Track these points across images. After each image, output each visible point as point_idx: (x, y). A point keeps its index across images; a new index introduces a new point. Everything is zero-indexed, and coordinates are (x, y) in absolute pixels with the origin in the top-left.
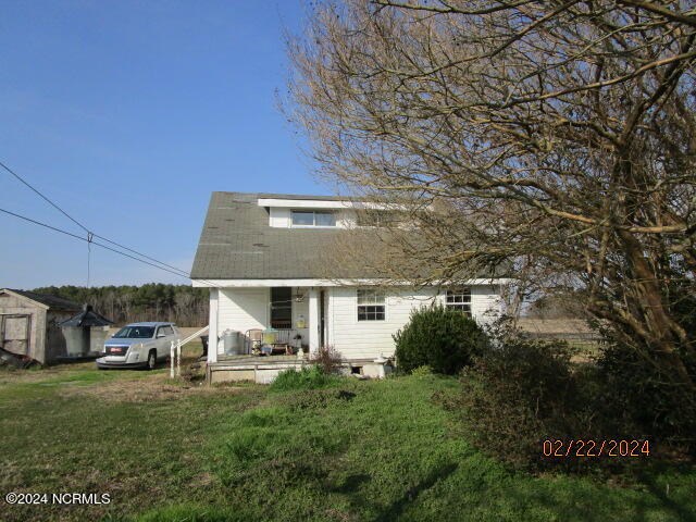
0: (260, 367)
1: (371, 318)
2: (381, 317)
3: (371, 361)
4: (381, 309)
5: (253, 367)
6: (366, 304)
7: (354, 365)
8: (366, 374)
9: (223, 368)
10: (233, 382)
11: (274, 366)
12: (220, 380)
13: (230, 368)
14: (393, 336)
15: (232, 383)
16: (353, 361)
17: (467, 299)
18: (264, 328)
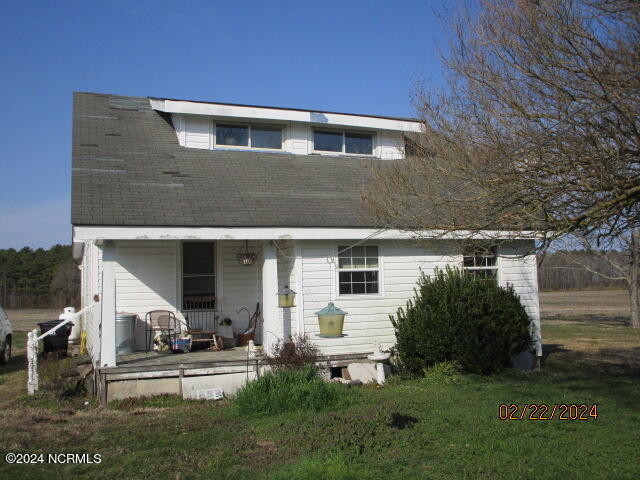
0: (187, 372)
1: (359, 290)
2: (373, 289)
3: (361, 358)
4: (373, 276)
5: (177, 373)
6: (351, 268)
7: (334, 364)
8: (354, 378)
9: (127, 376)
10: (144, 398)
11: (211, 370)
12: (121, 397)
13: (137, 375)
14: (391, 318)
15: (143, 401)
16: (333, 358)
17: (492, 261)
18: (172, 309)
